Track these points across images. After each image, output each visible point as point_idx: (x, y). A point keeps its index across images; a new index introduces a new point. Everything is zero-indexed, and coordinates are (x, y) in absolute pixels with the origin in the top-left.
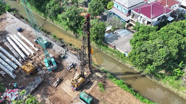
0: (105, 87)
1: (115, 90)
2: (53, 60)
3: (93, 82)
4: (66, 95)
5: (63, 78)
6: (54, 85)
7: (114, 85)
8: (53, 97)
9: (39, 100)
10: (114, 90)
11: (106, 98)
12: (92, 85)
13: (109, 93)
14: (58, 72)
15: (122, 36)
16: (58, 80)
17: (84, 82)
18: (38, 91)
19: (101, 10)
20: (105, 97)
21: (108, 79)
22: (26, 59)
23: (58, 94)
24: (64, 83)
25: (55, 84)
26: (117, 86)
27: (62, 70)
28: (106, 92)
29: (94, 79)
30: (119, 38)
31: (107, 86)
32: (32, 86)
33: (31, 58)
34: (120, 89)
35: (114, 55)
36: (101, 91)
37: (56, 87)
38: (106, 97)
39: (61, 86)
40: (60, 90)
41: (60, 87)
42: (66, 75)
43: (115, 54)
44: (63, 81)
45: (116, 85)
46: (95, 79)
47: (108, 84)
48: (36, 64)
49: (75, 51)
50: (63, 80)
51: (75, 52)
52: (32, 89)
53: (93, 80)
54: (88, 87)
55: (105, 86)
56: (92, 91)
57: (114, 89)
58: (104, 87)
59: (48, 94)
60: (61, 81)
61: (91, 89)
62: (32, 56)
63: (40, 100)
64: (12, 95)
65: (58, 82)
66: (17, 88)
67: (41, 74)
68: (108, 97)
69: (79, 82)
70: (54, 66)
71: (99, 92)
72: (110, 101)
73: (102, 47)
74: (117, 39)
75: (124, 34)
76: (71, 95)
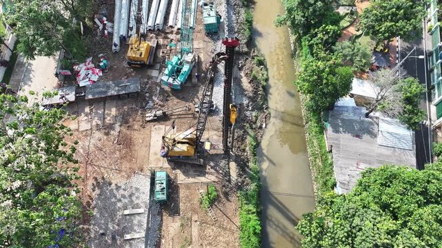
0: (216, 203)
1: (225, 229)
2: (186, 68)
3: (207, 173)
4: (145, 149)
5: (173, 117)
6: (147, 115)
7: (235, 216)
8: (128, 132)
9: (109, 118)
10: (223, 225)
11: (193, 223)
12: (199, 176)
13: (209, 219)
14: (178, 98)
15: (380, 140)
16: (159, 113)
17: (188, 157)
18: (120, 103)
19: (401, 30)
20: (195, 217)
21: (239, 195)
22: (158, 30)
23: (137, 136)
24: (164, 126)
25: (150, 115)
26: (239, 224)
27: (187, 101)
28: (206, 212)
29: (215, 170)
30: (366, 137)
31: (220, 206)
32: (117, 88)
33: (168, 33)
34: (236, 235)
35: (317, 160)
36: (201, 203)
37: (148, 121)
38: (196, 221)
39: (156, 126)
40: (148, 132)
41: (153, 129)
42: (183, 116)
43: (320, 164)
44: (167, 120)
45: (238, 221)
46: (217, 171)
47: (228, 204)
48: (163, 53)
49: (250, 83)
50: (169, 119)
51: (249, 85)
52: (113, 92)
53: (212, 171)
54: (191, 172)
55: (219, 202)
56: (188, 186)
57: (225, 223)
58: (213, 202)
59: (127, 122)
60: (164, 118)
61: (191, 180)
62: (172, 32)
63: (110, 120)
64: (87, 75)
65: (155, 116)
66: (103, 70)
67: (152, 78)
68: (201, 225)
69: (176, 149)
70: (176, 83)
71: (196, 201)
72: (194, 234)
73: (313, 124)
74: (358, 136)
75: (391, 138)
76: (152, 158)
